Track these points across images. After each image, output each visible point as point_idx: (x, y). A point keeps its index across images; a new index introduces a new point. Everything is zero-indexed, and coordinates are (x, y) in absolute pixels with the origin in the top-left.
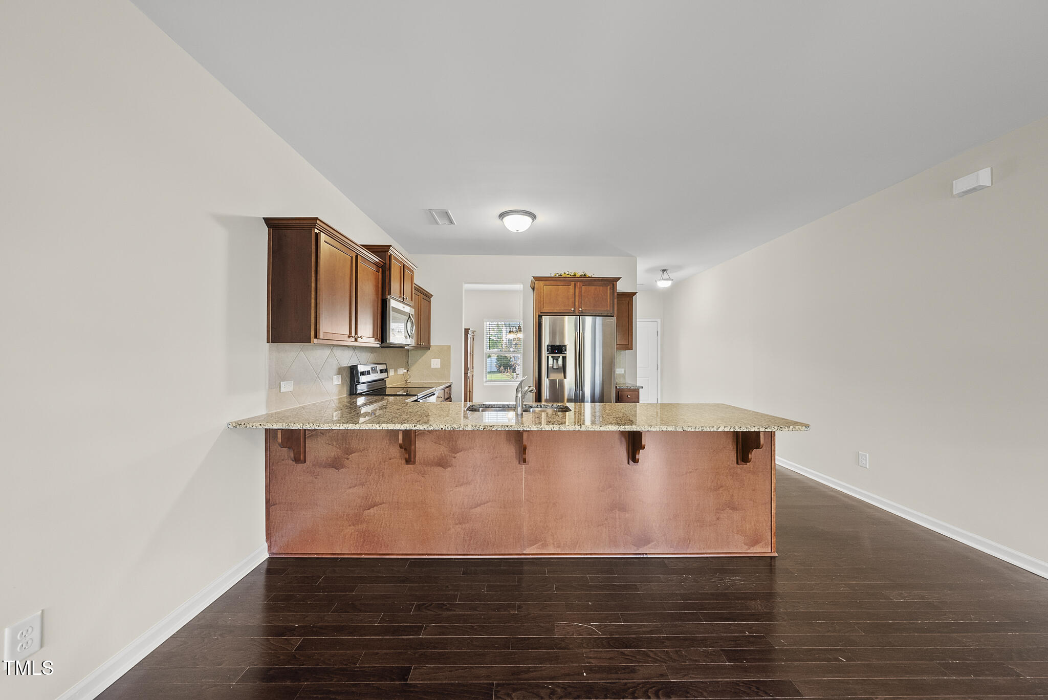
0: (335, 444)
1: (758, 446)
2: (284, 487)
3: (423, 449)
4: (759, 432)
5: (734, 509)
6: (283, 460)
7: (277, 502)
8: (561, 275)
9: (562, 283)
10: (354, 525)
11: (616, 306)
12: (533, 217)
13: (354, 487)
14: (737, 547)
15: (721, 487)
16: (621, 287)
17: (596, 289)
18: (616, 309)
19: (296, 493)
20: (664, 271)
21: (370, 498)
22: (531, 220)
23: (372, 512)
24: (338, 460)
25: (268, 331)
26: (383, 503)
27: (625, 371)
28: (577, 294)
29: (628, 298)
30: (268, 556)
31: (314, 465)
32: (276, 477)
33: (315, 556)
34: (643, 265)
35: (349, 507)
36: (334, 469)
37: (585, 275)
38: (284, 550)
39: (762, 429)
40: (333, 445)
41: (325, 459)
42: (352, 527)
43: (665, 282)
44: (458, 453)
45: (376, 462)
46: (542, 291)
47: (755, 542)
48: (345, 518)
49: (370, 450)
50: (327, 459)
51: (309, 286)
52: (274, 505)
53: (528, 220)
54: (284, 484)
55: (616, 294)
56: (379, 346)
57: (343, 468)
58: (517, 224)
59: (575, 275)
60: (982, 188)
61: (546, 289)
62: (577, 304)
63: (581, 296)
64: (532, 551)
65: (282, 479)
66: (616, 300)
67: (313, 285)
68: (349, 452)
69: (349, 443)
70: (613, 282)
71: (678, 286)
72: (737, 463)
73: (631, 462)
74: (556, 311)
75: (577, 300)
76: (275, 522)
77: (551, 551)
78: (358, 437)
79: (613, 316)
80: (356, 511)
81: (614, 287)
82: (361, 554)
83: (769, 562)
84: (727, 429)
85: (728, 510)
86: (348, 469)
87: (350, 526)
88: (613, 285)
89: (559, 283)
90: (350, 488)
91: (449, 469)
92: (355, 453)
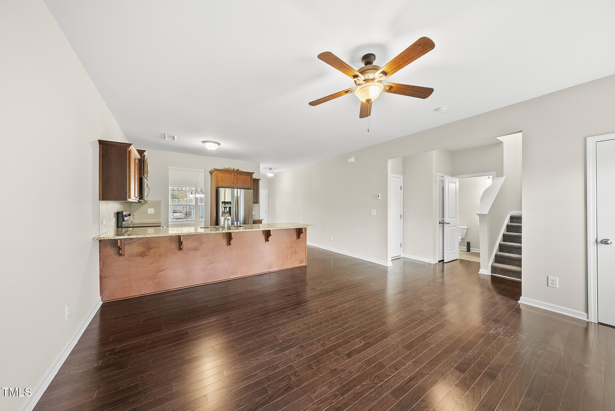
0: (142, 246)
1: (302, 233)
2: (111, 269)
3: (185, 244)
4: (302, 228)
5: (296, 253)
6: (111, 256)
7: (107, 276)
8: (227, 169)
9: (228, 173)
10: (152, 280)
11: (252, 185)
12: (219, 144)
13: (152, 264)
14: (297, 265)
15: (293, 247)
16: (255, 176)
17: (244, 177)
18: (252, 186)
19: (119, 270)
20: (270, 169)
21: (160, 267)
22: (218, 145)
23: (162, 273)
24: (143, 253)
25: (100, 195)
26: (168, 268)
27: (255, 213)
28: (235, 178)
29: (257, 181)
30: (102, 303)
31: (129, 256)
32: (106, 265)
33: (131, 297)
34: (262, 166)
35: (150, 273)
36: (141, 257)
37: (238, 170)
38: (111, 298)
39: (303, 227)
40: (141, 247)
41: (136, 253)
42: (151, 281)
43: (271, 174)
44: (202, 244)
45: (164, 252)
46: (218, 176)
47: (302, 262)
48: (147, 278)
49: (160, 247)
50: (137, 253)
51: (125, 174)
52: (105, 278)
53: (217, 145)
54: (111, 267)
55: (252, 179)
56: (137, 201)
57: (146, 256)
58: (211, 147)
59: (234, 170)
60: (352, 162)
61: (220, 175)
62: (235, 183)
63: (237, 179)
64: (232, 277)
65: (110, 265)
66: (252, 182)
67: (128, 174)
68: (149, 249)
69: (149, 245)
70: (251, 174)
71: (276, 175)
72: (297, 239)
73: (266, 242)
74: (225, 186)
75: (235, 181)
76: (106, 286)
77: (239, 275)
78: (154, 242)
79: (251, 189)
80: (153, 274)
81: (251, 176)
82: (157, 292)
83: (305, 267)
84: (294, 228)
85: (295, 254)
86: (149, 256)
87: (150, 281)
88: (251, 175)
89: (226, 173)
90: (150, 264)
91: (199, 251)
92: (152, 249)
